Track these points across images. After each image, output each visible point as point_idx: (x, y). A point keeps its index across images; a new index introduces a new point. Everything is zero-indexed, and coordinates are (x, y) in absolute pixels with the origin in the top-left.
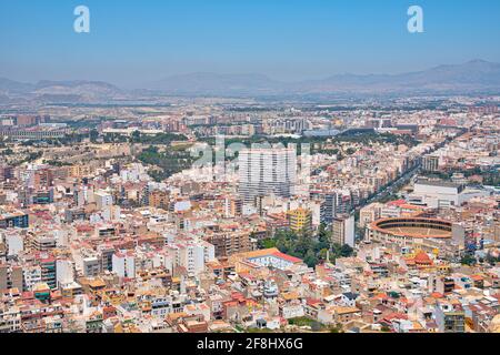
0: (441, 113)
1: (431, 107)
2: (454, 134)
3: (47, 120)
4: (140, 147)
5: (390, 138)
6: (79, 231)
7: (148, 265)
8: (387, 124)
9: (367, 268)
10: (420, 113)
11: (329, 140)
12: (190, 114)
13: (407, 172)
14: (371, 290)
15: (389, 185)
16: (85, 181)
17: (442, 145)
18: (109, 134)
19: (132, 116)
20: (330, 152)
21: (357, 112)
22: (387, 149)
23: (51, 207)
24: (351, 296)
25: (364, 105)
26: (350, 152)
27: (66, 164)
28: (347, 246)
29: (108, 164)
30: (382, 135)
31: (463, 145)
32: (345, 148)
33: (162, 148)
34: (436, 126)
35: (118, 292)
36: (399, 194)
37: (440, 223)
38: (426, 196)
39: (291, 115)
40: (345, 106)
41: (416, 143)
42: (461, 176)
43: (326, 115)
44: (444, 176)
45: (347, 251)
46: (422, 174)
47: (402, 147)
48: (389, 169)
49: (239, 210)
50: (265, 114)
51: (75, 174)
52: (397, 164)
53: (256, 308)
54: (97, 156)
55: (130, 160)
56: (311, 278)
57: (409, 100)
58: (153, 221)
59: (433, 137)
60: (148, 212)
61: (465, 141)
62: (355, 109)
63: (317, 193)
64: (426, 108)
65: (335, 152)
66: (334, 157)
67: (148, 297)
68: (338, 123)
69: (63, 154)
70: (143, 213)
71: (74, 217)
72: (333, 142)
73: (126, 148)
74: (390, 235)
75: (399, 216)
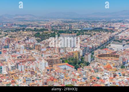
0: (122, 23)
1: (120, 22)
2: (125, 29)
3: (15, 25)
4: (35, 32)
5: (106, 31)
6: (12, 57)
7: (28, 67)
8: (107, 26)
9: (92, 69)
10: (116, 23)
11: (89, 31)
12: (53, 23)
13: (110, 40)
14: (91, 77)
15: (104, 44)
16: (19, 42)
17: (121, 32)
18: (28, 29)
19: (38, 24)
20: (88, 34)
21: (99, 23)
22: (105, 34)
23: (8, 49)
24: (85, 79)
25: (102, 21)
26: (94, 34)
27: (14, 37)
28: (88, 62)
29: (25, 37)
30: (104, 29)
31: (127, 33)
32: (93, 33)
33: (41, 33)
34: (120, 27)
35: (17, 76)
36: (107, 47)
37: (117, 55)
38: (114, 47)
39: (81, 24)
40: (96, 21)
41: (114, 32)
42: (125, 41)
43: (90, 24)
44: (120, 41)
45: (88, 64)
46: (114, 41)
47: (110, 33)
48: (105, 39)
49: (59, 51)
50: (73, 23)
51: (16, 40)
52: (107, 38)
53: (56, 82)
54: (23, 35)
55: (32, 36)
56: (75, 72)
57: (114, 19)
58: (35, 54)
59: (119, 30)
60: (34, 51)
61: (127, 32)
62: (99, 22)
63: (82, 46)
64: (118, 22)
65: (90, 34)
66: (89, 36)
67: (26, 77)
68: (93, 26)
69: (14, 35)
70: (32, 51)
71: (13, 52)
72: (90, 31)
73: (31, 33)
74: (101, 59)
75: (105, 54)
